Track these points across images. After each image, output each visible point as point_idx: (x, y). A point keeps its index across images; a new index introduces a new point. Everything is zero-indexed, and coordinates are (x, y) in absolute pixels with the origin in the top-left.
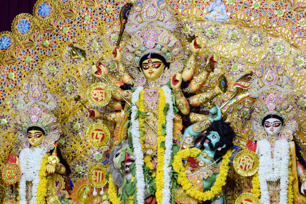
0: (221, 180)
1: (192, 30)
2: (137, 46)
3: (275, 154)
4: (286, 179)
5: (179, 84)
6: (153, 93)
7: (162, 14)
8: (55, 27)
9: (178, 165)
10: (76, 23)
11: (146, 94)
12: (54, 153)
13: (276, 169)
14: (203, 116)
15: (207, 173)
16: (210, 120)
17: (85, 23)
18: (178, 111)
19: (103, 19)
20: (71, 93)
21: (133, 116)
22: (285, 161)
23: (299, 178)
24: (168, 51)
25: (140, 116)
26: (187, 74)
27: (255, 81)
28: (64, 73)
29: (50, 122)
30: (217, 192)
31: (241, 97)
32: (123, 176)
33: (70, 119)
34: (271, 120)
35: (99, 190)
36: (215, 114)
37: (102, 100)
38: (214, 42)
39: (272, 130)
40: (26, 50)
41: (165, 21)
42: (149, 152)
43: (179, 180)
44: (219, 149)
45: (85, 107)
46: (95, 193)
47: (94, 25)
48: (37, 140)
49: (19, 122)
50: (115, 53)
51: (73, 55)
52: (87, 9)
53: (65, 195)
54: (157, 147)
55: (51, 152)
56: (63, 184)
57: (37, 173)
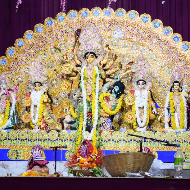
0: (119, 107)
1: (107, 42)
2: (84, 48)
3: (142, 96)
4: (147, 106)
5: (102, 65)
6: (90, 69)
7: (95, 35)
8: (44, 37)
9: (101, 99)
11: (87, 69)
12: (46, 93)
13: (142, 102)
15: (113, 103)
17: (58, 36)
18: (101, 77)
19: (67, 35)
20: (51, 68)
21: (82, 78)
22: (146, 99)
24: (97, 51)
25: (85, 78)
26: (105, 61)
28: (48, 58)
29: (45, 80)
30: (117, 111)
31: (128, 71)
33: (51, 79)
34: (141, 82)
35: (66, 110)
36: (117, 79)
37: (68, 71)
38: (116, 47)
39: (141, 86)
40: (30, 47)
41: (96, 38)
42: (89, 94)
43: (102, 105)
44: (119, 93)
46: (64, 111)
47: (62, 37)
48: (39, 88)
49: (30, 80)
50: (73, 51)
51: (56, 51)
52: (59, 30)
53: (50, 112)
54: (92, 92)
55: (45, 93)
56: (50, 107)
57: (39, 102)
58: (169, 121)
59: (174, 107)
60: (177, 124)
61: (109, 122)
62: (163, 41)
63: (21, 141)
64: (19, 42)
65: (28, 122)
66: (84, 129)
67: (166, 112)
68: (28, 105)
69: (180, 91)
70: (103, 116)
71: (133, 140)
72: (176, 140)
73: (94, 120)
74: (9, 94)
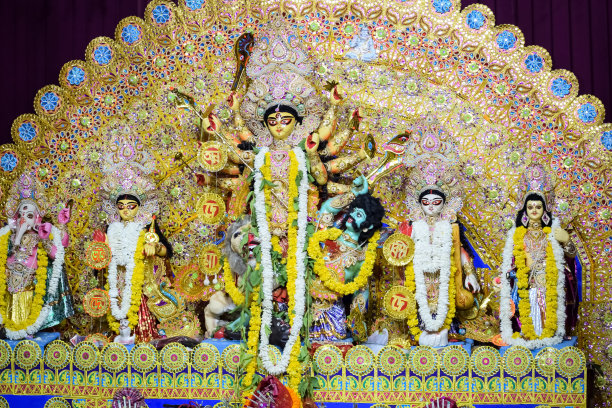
0: (366, 270)
1: (329, 71)
2: (262, 94)
3: (435, 240)
4: (447, 270)
5: (316, 147)
6: (281, 156)
7: (294, 54)
8: (145, 57)
9: (314, 250)
10: (174, 54)
11: (273, 157)
12: (152, 229)
13: (435, 258)
14: (345, 186)
15: (350, 260)
16: (353, 193)
17: (187, 54)
18: (313, 180)
19: (212, 50)
20: (168, 148)
21: (257, 185)
22: (447, 248)
23: (463, 268)
24: (301, 103)
25: (266, 185)
26: (324, 132)
27: (411, 147)
28: (158, 120)
29: (148, 189)
30: (362, 285)
31: (393, 163)
32: (245, 262)
33: (168, 182)
34: (431, 197)
35: (211, 278)
36: (360, 186)
37: (217, 163)
39: (431, 209)
40: (105, 88)
41: (297, 62)
42: (278, 232)
43: (316, 268)
44: (365, 231)
45: (187, 167)
46: (207, 282)
47: (199, 57)
48: (131, 212)
49: (106, 189)
50: (230, 100)
51: (179, 104)
52: (189, 36)
53: (165, 282)
54: (287, 225)
55: (148, 228)
56: (164, 268)
57: (132, 255)
58: (512, 314)
59: (529, 273)
60: (537, 323)
61: (338, 316)
62: (495, 68)
63: (83, 373)
64: (71, 73)
65: (100, 314)
66: (265, 339)
67: (504, 288)
68: (99, 266)
69: (547, 223)
70: (319, 300)
71: (408, 374)
72: (533, 372)
73: (294, 312)
74: (45, 232)
